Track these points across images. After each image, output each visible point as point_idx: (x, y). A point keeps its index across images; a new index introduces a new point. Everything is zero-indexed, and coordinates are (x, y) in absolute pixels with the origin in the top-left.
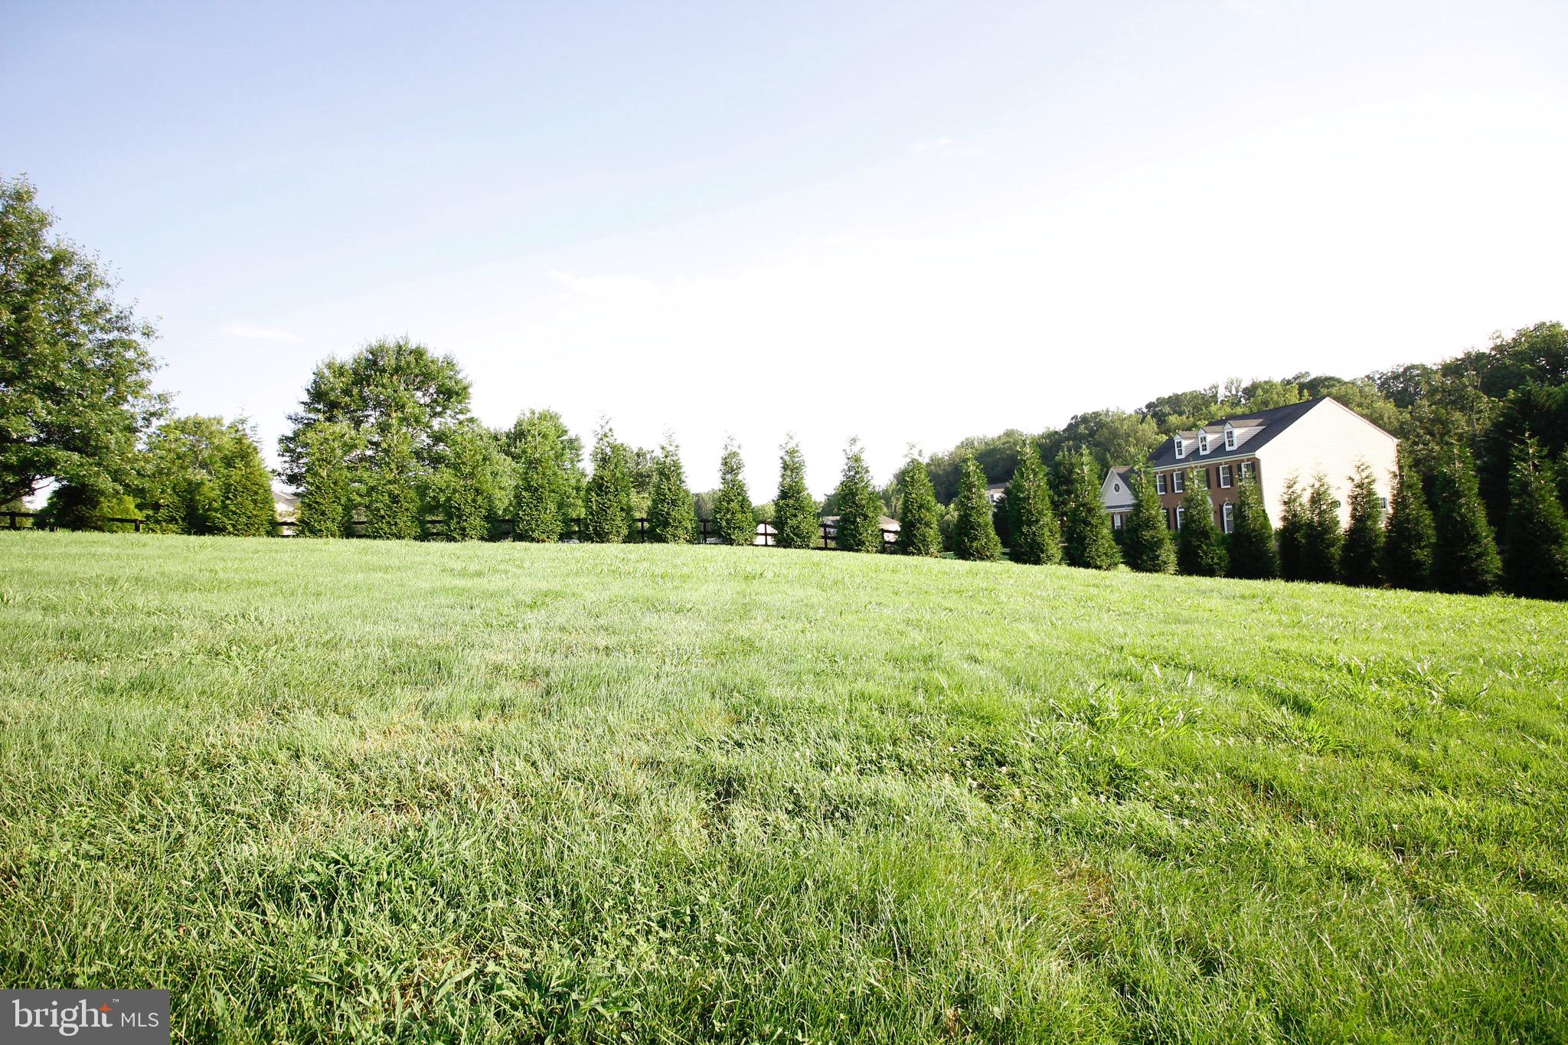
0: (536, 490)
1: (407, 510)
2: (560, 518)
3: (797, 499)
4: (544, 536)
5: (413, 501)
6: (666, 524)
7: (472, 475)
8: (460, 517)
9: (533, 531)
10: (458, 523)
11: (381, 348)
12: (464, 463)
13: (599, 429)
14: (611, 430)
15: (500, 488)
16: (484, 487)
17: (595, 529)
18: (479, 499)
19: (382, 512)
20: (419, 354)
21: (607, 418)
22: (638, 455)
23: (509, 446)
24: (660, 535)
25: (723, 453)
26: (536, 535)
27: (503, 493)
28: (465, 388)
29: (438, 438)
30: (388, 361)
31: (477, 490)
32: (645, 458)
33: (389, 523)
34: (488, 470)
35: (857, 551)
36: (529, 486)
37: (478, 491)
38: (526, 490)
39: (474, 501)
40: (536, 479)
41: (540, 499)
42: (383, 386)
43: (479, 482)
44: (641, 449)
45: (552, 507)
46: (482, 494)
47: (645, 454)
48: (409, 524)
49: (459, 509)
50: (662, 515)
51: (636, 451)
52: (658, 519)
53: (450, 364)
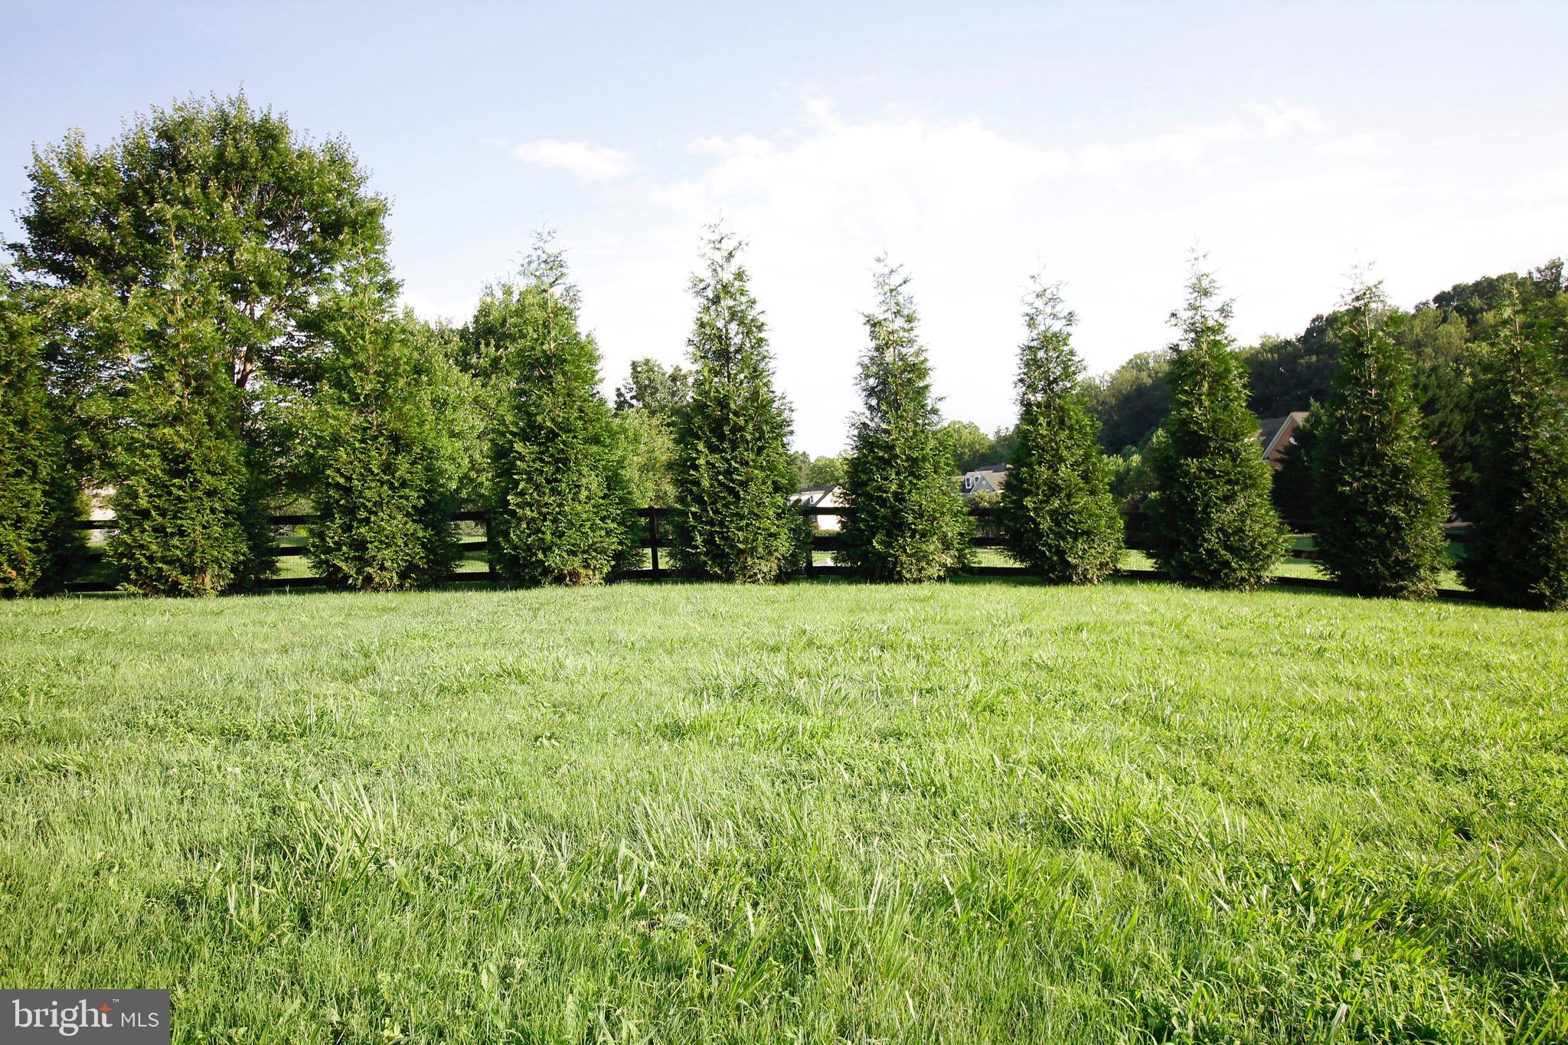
0: (552, 436)
1: (211, 494)
2: (615, 511)
3: (1235, 456)
4: (576, 562)
5: (226, 469)
6: (896, 526)
7: (381, 399)
8: (351, 511)
9: (547, 550)
10: (347, 528)
11: (186, 124)
12: (358, 367)
13: (706, 274)
14: (740, 276)
15: (453, 435)
16: (414, 431)
17: (709, 541)
18: (403, 464)
19: (143, 503)
20: (268, 135)
21: (728, 246)
22: (674, 379)
23: (466, 353)
24: (882, 557)
25: (1024, 336)
26: (553, 560)
27: (459, 444)
28: (372, 213)
29: (314, 325)
30: (200, 150)
31: (395, 439)
32: (685, 385)
33: (159, 530)
34: (425, 396)
35: (1395, 593)
36: (532, 425)
37: (398, 442)
38: (525, 438)
39: (388, 468)
40: (550, 410)
41: (562, 463)
42: (187, 203)
43: (401, 417)
44: (678, 369)
45: (593, 482)
46: (408, 448)
47: (685, 377)
48: (217, 530)
49: (347, 491)
50: (883, 502)
51: (669, 371)
52: (872, 513)
53: (337, 161)
